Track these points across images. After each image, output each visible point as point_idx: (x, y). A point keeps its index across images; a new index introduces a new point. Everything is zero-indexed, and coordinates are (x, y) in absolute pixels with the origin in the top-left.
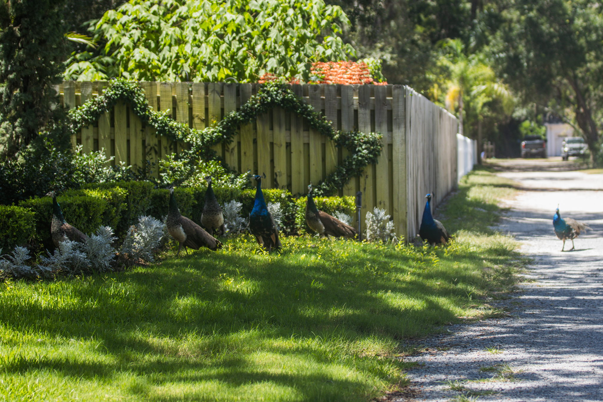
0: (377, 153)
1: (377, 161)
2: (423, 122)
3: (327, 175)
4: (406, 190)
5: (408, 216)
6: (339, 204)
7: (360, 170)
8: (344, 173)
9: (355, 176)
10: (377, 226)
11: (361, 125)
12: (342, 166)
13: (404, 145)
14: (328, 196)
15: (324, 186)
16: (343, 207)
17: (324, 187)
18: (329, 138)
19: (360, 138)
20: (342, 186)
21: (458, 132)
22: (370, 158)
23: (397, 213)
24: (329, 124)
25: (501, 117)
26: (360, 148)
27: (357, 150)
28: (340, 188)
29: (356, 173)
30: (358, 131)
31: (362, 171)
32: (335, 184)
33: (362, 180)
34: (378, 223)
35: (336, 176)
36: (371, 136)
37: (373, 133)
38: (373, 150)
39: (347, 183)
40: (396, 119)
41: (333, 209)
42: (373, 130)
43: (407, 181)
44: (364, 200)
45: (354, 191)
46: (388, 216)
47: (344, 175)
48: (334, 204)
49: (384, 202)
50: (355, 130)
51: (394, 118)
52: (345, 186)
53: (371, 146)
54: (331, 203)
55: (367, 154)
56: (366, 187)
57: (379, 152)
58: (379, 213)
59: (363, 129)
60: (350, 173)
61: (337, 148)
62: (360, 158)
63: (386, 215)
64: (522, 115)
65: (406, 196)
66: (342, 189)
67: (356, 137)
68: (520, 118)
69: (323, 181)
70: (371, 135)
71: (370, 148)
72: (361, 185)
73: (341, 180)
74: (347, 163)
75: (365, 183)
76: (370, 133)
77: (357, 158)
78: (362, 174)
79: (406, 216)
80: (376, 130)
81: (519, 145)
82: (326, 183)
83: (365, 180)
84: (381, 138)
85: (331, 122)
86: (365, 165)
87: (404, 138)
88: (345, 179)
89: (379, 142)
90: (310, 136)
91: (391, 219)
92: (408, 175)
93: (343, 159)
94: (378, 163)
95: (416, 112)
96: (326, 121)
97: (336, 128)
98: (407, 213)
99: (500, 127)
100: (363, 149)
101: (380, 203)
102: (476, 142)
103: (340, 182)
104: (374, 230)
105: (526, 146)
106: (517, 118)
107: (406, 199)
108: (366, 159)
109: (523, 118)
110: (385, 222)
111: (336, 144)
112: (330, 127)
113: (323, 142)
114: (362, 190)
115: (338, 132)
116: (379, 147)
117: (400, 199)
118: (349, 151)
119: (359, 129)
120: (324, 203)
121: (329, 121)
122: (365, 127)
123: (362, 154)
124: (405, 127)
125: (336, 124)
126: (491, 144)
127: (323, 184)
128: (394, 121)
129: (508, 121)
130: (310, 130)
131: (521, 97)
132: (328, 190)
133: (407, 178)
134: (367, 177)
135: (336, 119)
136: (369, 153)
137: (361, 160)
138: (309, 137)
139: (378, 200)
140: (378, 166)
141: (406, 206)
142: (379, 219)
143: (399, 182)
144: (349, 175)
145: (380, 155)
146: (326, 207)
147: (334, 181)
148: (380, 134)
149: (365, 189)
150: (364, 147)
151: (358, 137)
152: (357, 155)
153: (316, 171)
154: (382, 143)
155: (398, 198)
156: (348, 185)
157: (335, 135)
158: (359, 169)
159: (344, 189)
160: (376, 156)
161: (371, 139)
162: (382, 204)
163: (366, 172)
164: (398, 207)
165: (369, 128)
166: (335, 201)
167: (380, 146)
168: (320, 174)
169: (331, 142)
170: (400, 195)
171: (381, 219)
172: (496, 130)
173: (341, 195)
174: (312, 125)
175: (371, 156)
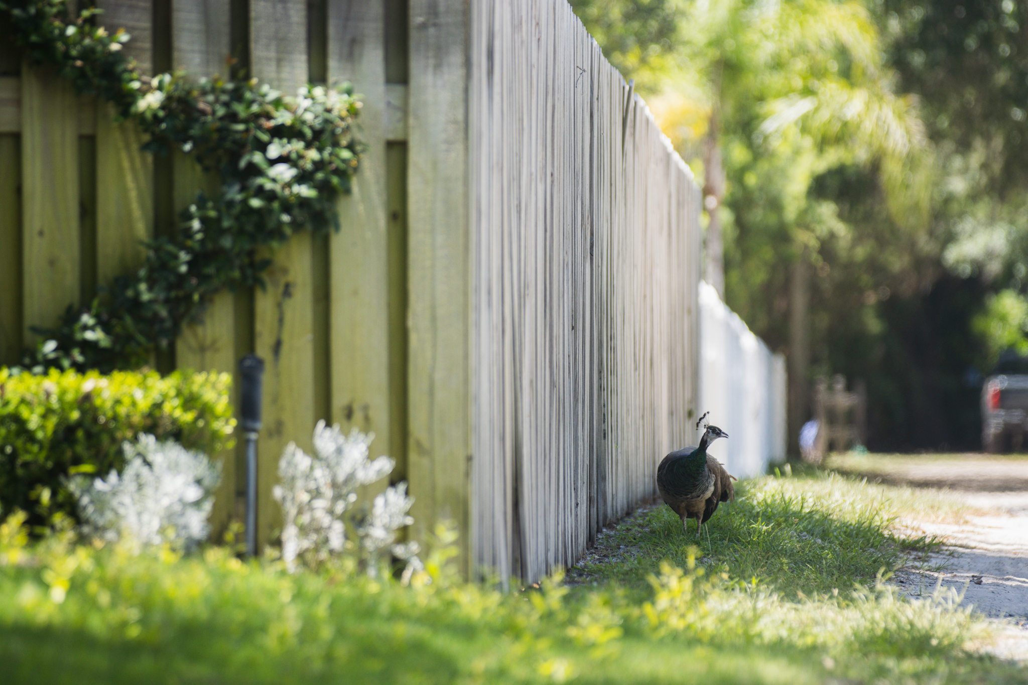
0: (335, 180)
1: (335, 217)
2: (550, 91)
3: (101, 282)
4: (466, 357)
5: (475, 476)
6: (158, 406)
7: (258, 258)
8: (183, 269)
9: (231, 285)
10: (331, 512)
11: (260, 51)
12: (172, 240)
13: (460, 147)
14: (105, 372)
15: (85, 328)
16: (174, 421)
17: (89, 335)
18: (112, 110)
19: (255, 108)
20: (174, 332)
21: (701, 275)
22: (304, 202)
23: (425, 461)
24: (115, 47)
25: (897, 262)
26: (258, 158)
27: (243, 164)
28: (164, 343)
29: (236, 274)
30: (248, 77)
31: (267, 264)
32: (138, 319)
33: (265, 304)
34: (337, 497)
35: (143, 287)
36: (307, 103)
37: (318, 91)
38: (319, 165)
39: (196, 321)
40: (424, 26)
41: (131, 426)
42: (318, 76)
43: (472, 316)
44: (275, 400)
45: (227, 353)
46: (385, 465)
47: (182, 278)
48: (134, 404)
49: (366, 408)
50: (233, 76)
51: (417, 18)
52: (186, 332)
53: (308, 146)
54: (118, 402)
55: (289, 185)
56: (285, 337)
57: (343, 174)
58: (339, 451)
59: (270, 70)
60: (210, 270)
61: (150, 158)
62: (256, 203)
63: (371, 456)
64: (990, 255)
65: (466, 381)
66: (172, 347)
67: (239, 109)
68: (978, 267)
69: (86, 307)
70: (310, 96)
71: (301, 157)
72: (259, 327)
73: (167, 301)
74: (196, 224)
75: (281, 320)
76: (303, 90)
77: (245, 201)
78: (264, 276)
79: (467, 474)
80: (332, 77)
81: (976, 394)
82: (97, 316)
83: (279, 306)
84: (353, 112)
85: (124, 37)
86: (278, 233)
87: (460, 117)
88: (188, 298)
89: (347, 129)
90: (26, 100)
91: (398, 478)
92: (478, 289)
93: (178, 207)
94: (337, 227)
95: (516, 26)
96: (101, 32)
97: (147, 65)
98: (469, 459)
99: (888, 309)
100: (273, 162)
101: (349, 414)
102: (779, 364)
103: (163, 312)
104: (318, 530)
105: (1003, 397)
106: (966, 270)
107: (466, 399)
108: (286, 207)
109: (994, 268)
110: (367, 492)
111: (146, 138)
112: (118, 57)
113: (87, 131)
114: (263, 350)
115: (155, 82)
116: (346, 154)
117: (440, 395)
118: (206, 169)
119: (255, 68)
120: (87, 398)
121: (112, 31)
122: (279, 61)
123: (269, 186)
124: (468, 64)
125: (147, 45)
126: (849, 388)
127: (87, 319)
128: (414, 36)
129: (928, 281)
130: (25, 69)
131: (985, 166)
132: (104, 350)
133: (472, 299)
134: (287, 291)
135: (145, 23)
136: (303, 178)
137: (258, 211)
138: (18, 103)
139: (339, 401)
140: (340, 244)
141: (468, 429)
142: (341, 478)
143: (434, 319)
144: (204, 279)
145: (348, 191)
146: (95, 420)
147: (136, 303)
148: (349, 92)
149: (277, 347)
150: (274, 151)
151: (251, 103)
152: (243, 189)
153: (52, 263)
154: (359, 136)
155: (431, 392)
156: (200, 330)
157: (143, 92)
158: (251, 253)
159: (180, 346)
160: (328, 192)
161: (309, 117)
162: (358, 416)
163: (285, 271)
164: (430, 430)
165: (299, 67)
166: (139, 395)
167: (351, 147)
168: (70, 277)
169: (122, 129)
170: (439, 376)
171: (350, 478)
172: (874, 325)
173: (166, 367)
174: (34, 46)
175: (305, 191)
